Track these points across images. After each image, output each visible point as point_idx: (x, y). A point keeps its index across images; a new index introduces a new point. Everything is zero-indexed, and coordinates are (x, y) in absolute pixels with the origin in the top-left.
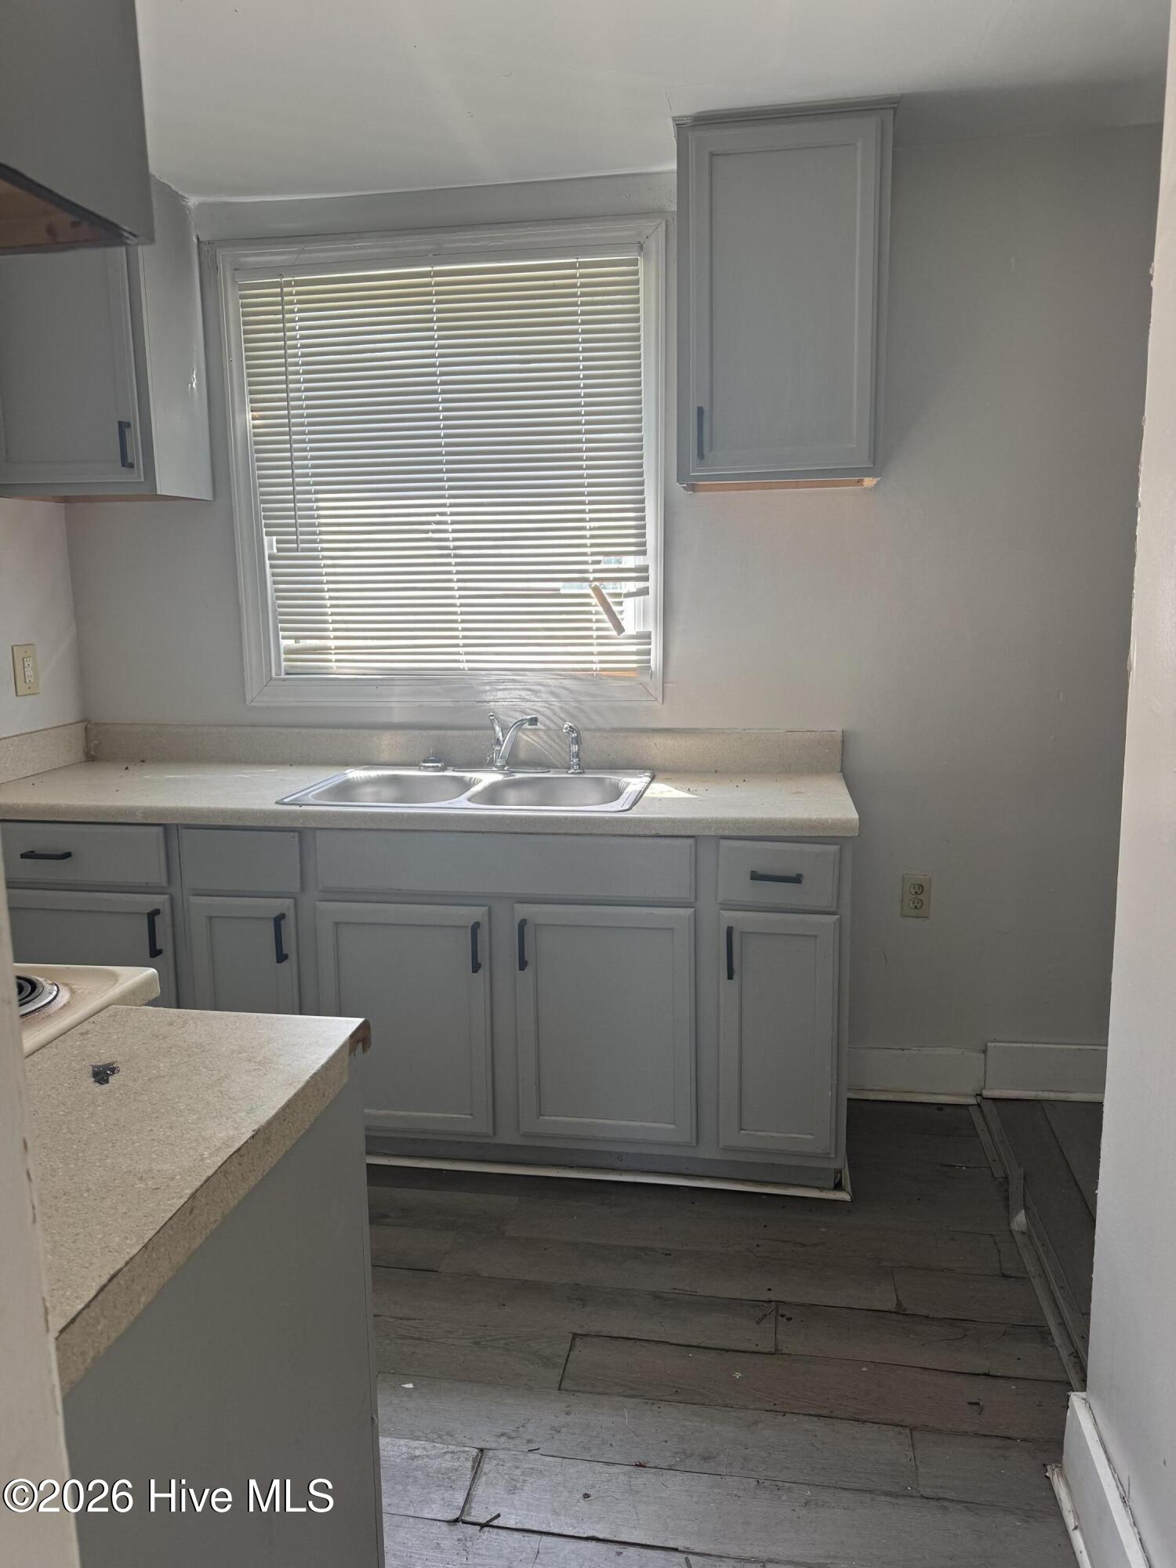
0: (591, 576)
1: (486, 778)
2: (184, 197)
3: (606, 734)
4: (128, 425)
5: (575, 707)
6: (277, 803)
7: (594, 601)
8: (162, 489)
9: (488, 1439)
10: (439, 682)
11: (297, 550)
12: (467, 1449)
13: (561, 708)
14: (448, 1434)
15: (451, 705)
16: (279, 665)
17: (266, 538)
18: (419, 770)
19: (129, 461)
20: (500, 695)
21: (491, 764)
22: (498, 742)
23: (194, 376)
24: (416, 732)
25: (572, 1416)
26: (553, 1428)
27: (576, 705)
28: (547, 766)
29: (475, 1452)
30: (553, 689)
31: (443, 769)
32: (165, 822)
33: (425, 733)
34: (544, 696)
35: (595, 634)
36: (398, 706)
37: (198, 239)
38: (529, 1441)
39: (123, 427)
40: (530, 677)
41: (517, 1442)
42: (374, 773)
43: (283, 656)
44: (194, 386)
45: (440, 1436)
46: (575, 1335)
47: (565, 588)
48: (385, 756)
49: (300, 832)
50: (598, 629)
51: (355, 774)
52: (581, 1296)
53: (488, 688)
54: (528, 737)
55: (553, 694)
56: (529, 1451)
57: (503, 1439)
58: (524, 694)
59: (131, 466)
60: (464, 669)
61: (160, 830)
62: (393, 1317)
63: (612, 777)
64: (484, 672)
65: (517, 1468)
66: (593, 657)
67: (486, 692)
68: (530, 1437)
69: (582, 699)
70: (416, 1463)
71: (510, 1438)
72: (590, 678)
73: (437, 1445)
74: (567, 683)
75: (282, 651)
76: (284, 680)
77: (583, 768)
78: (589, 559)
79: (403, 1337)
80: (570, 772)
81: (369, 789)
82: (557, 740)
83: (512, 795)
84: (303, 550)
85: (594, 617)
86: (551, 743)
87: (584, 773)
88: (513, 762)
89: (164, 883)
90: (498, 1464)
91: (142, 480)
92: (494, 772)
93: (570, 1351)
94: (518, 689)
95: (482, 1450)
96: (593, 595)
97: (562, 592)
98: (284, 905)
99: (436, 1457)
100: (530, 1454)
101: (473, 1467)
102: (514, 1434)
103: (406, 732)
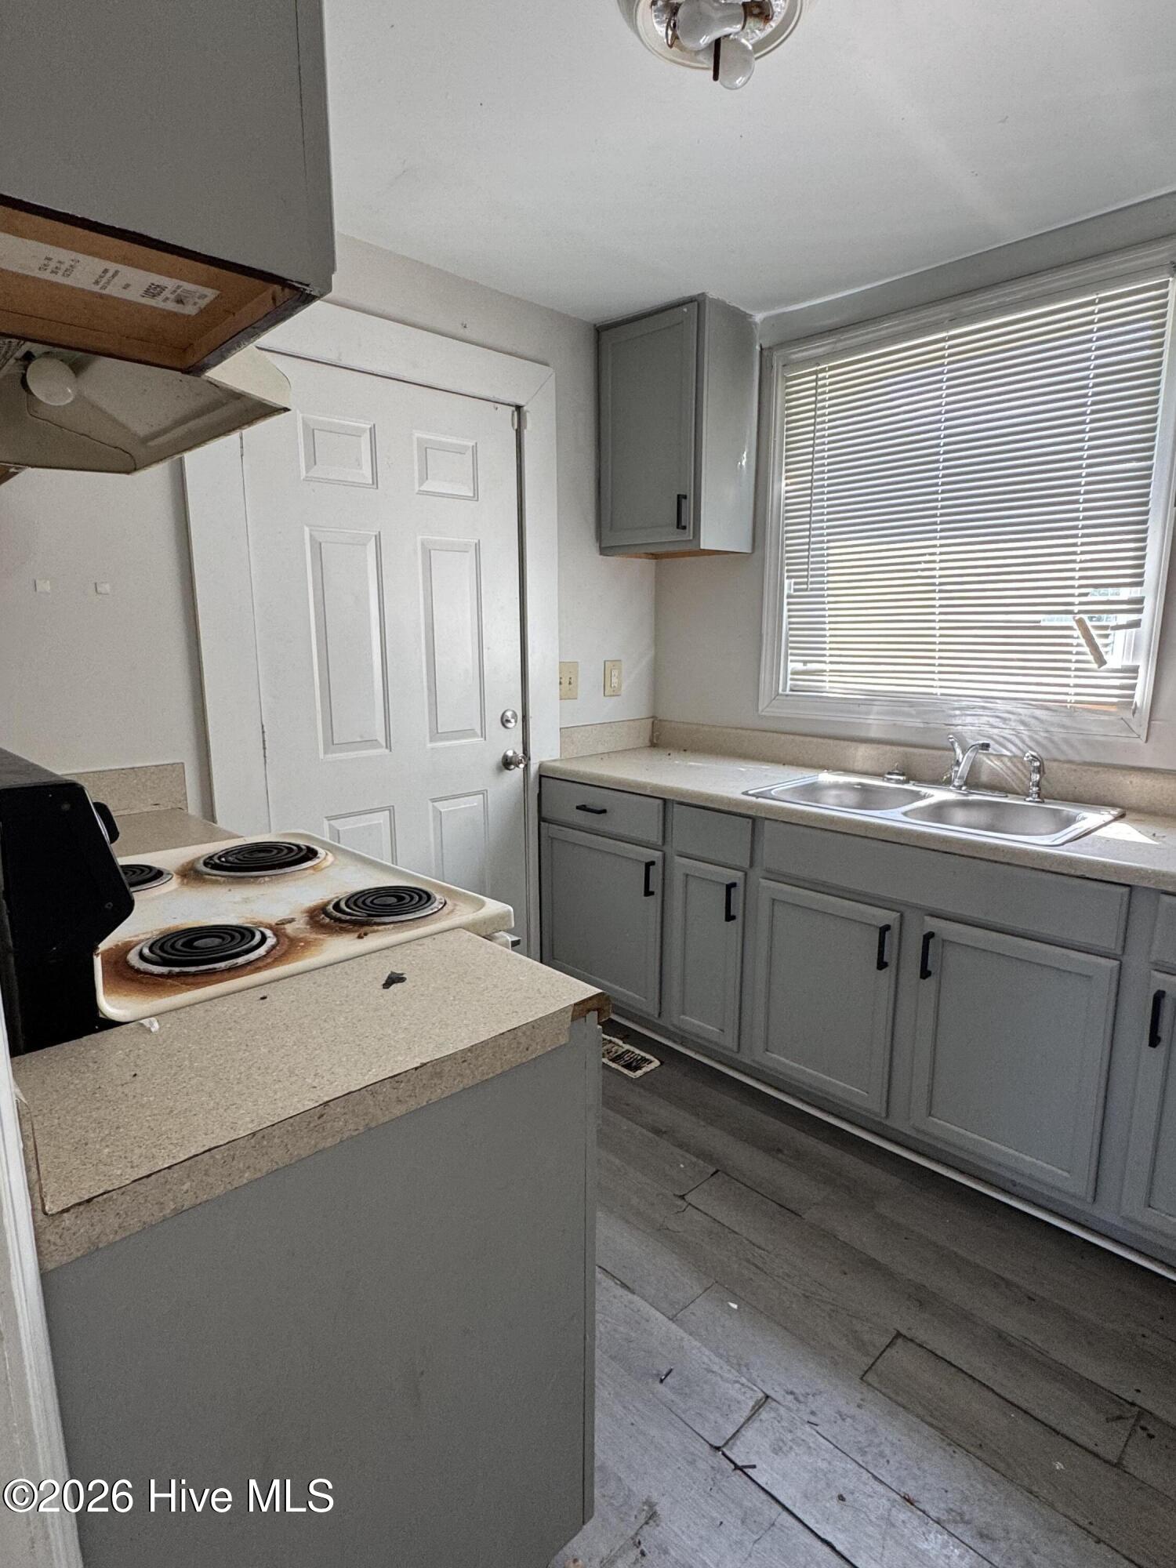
0: (1076, 609)
1: (939, 795)
2: (751, 315)
3: (1074, 767)
4: (685, 497)
5: (1046, 737)
6: (744, 793)
7: (1077, 633)
8: (705, 544)
9: (776, 1389)
10: (911, 705)
11: (806, 590)
12: (755, 1388)
13: (1030, 737)
14: (747, 1365)
15: (922, 725)
16: (785, 683)
17: (786, 582)
18: (883, 780)
19: (683, 524)
20: (969, 720)
21: (949, 782)
22: (958, 763)
23: (745, 455)
24: (888, 748)
25: (863, 1411)
26: (840, 1413)
27: (1046, 735)
28: (1006, 790)
29: (761, 1395)
30: (1023, 718)
31: (906, 782)
32: (666, 797)
33: (895, 749)
34: (1013, 724)
35: (1073, 666)
36: (875, 724)
37: (761, 346)
38: (813, 1413)
39: (681, 498)
40: (1000, 705)
41: (802, 1407)
42: (843, 779)
43: (790, 676)
44: (744, 463)
45: (739, 1365)
46: (899, 1335)
47: (1045, 620)
48: (859, 766)
49: (754, 819)
50: (1077, 661)
51: (825, 777)
52: (922, 1299)
53: (958, 712)
54: (992, 761)
55: (1023, 723)
56: (808, 1422)
57: (790, 1397)
58: (992, 720)
59: (684, 528)
60: (936, 694)
61: (660, 802)
62: (748, 1240)
63: (1068, 809)
64: (955, 698)
65: (791, 1432)
66: (1070, 690)
67: (955, 716)
68: (814, 1409)
69: (1052, 729)
70: (709, 1376)
71: (796, 1399)
72: (1063, 709)
73: (732, 1370)
74: (1038, 713)
75: (789, 672)
76: (787, 695)
77: (1042, 797)
78: (1077, 592)
79: (748, 1261)
80: (1028, 799)
81: (834, 792)
82: (1021, 767)
83: (960, 815)
84: (812, 590)
85: (1074, 650)
86: (1015, 770)
87: (1043, 802)
88: (972, 782)
89: (660, 843)
90: (775, 1418)
91: (691, 538)
92: (951, 791)
93: (887, 1347)
94: (987, 716)
95: (767, 1397)
96: (1076, 627)
97: (1042, 624)
98: (736, 876)
99: (727, 1380)
100: (807, 1426)
101: (753, 1407)
102: (801, 1398)
103: (880, 746)
